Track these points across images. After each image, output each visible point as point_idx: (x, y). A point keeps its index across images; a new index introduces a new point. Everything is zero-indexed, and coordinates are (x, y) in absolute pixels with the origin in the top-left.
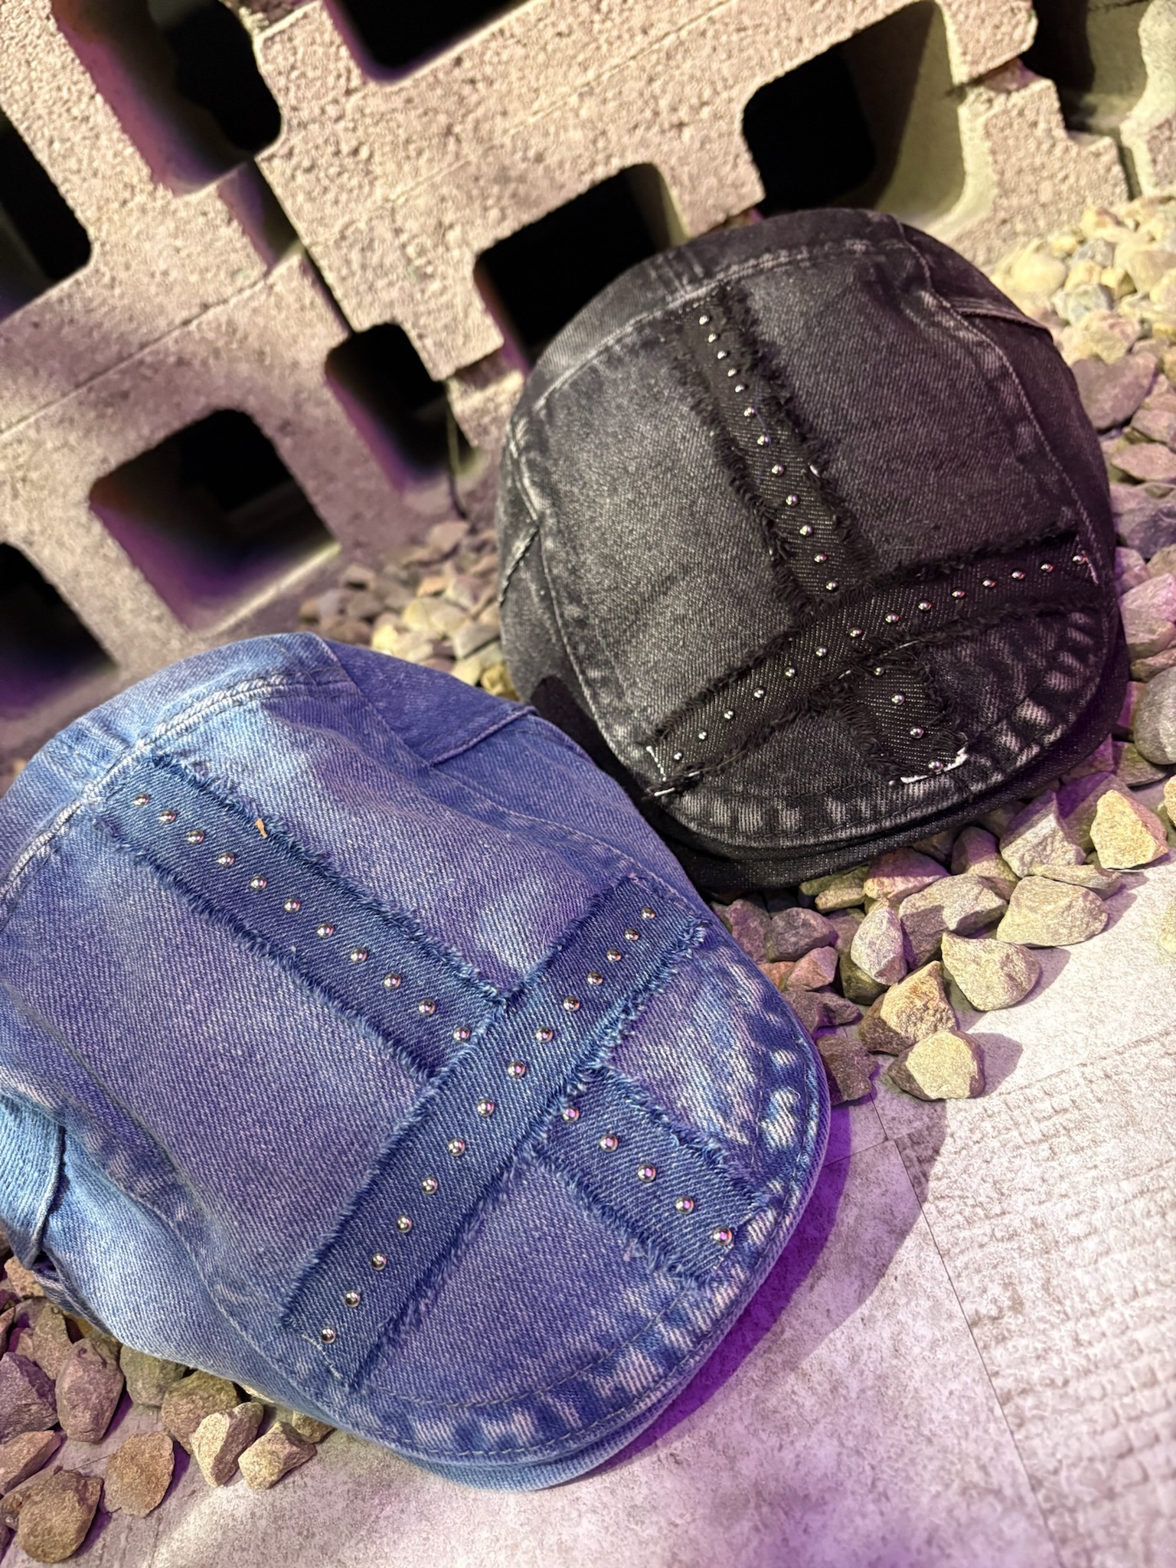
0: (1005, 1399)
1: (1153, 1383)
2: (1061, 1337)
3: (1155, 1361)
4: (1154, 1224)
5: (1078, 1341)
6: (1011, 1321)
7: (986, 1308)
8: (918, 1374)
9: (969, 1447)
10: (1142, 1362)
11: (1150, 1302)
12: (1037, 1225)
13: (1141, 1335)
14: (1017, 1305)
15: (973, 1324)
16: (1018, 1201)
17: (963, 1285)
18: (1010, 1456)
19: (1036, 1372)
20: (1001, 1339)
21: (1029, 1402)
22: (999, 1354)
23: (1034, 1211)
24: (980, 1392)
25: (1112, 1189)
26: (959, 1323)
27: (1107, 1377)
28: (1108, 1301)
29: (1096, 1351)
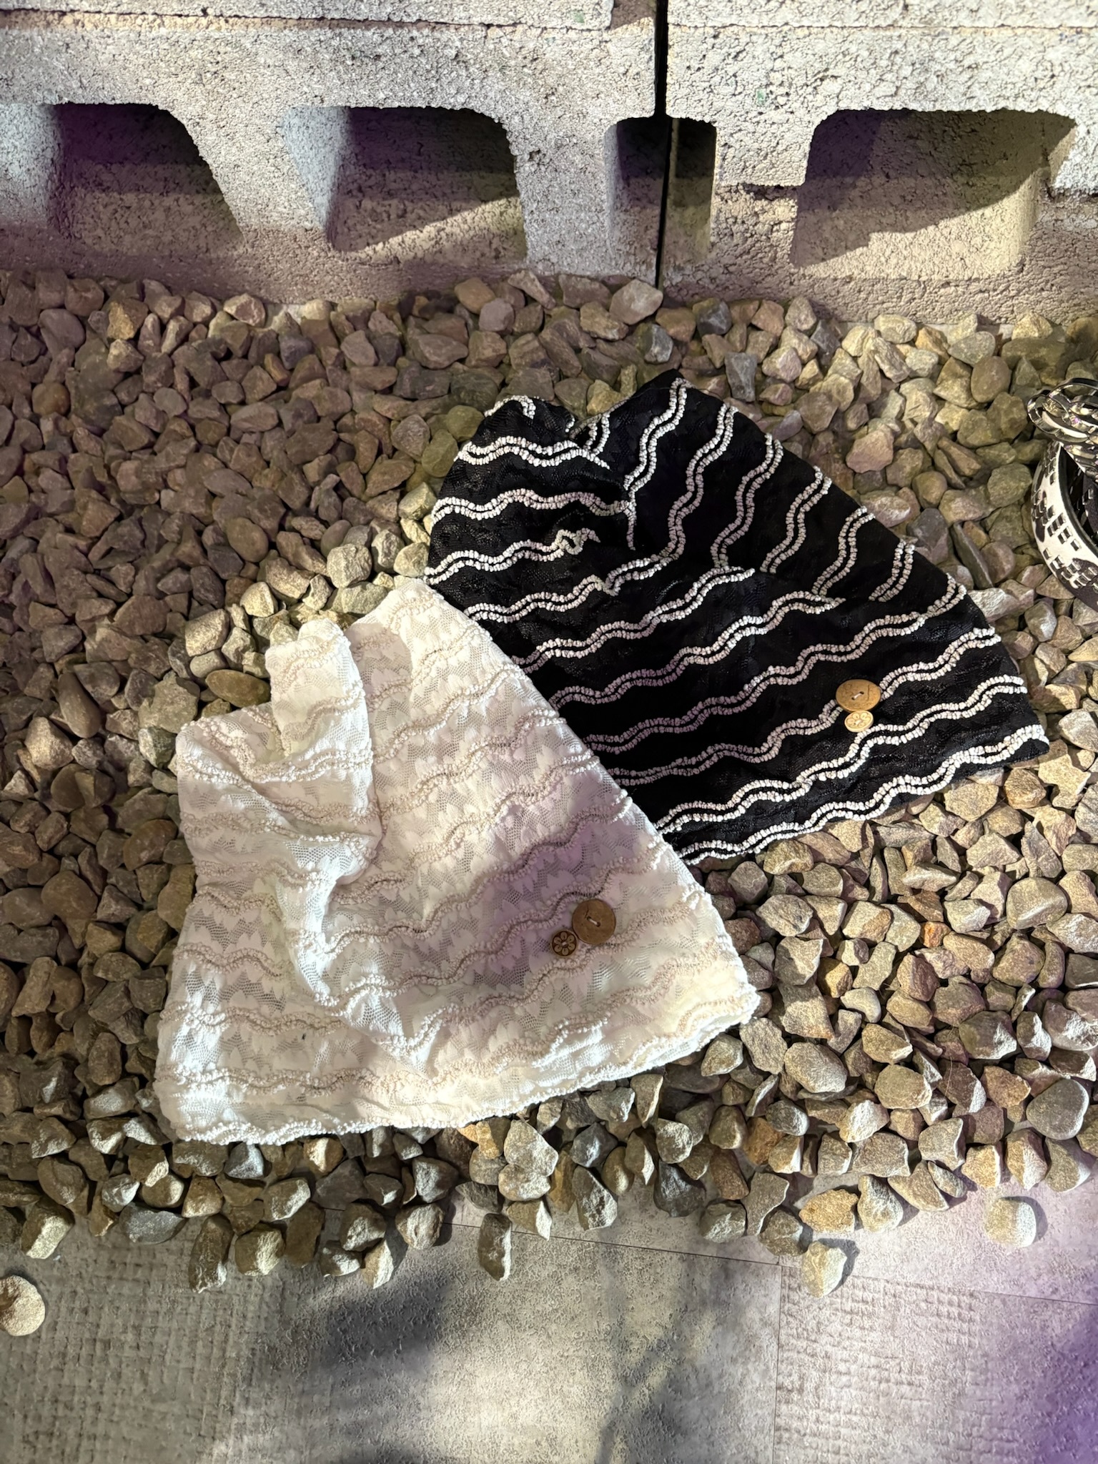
0: (778, 1429)
1: (837, 1453)
2: (812, 1414)
3: (843, 1445)
4: (874, 1384)
5: (818, 1420)
6: (795, 1396)
7: (787, 1383)
8: (747, 1398)
9: (755, 1442)
10: (839, 1442)
11: (855, 1419)
12: (827, 1356)
13: (843, 1431)
14: (801, 1390)
15: (779, 1388)
16: (824, 1339)
17: (783, 1367)
18: (769, 1453)
19: (795, 1424)
20: (787, 1402)
21: (786, 1435)
22: (784, 1408)
23: (829, 1348)
24: (769, 1420)
25: (866, 1357)
26: (773, 1384)
27: (821, 1441)
28: (838, 1408)
29: (823, 1427)
